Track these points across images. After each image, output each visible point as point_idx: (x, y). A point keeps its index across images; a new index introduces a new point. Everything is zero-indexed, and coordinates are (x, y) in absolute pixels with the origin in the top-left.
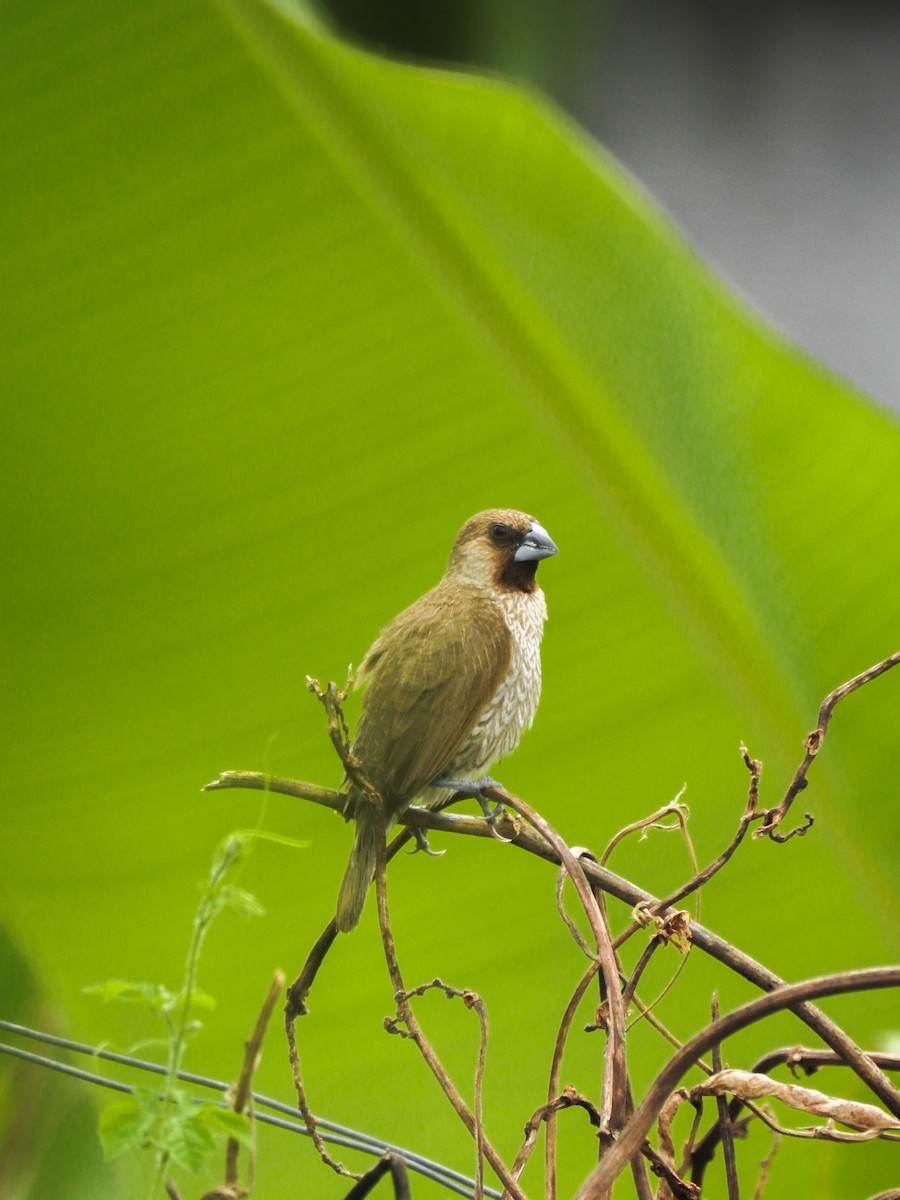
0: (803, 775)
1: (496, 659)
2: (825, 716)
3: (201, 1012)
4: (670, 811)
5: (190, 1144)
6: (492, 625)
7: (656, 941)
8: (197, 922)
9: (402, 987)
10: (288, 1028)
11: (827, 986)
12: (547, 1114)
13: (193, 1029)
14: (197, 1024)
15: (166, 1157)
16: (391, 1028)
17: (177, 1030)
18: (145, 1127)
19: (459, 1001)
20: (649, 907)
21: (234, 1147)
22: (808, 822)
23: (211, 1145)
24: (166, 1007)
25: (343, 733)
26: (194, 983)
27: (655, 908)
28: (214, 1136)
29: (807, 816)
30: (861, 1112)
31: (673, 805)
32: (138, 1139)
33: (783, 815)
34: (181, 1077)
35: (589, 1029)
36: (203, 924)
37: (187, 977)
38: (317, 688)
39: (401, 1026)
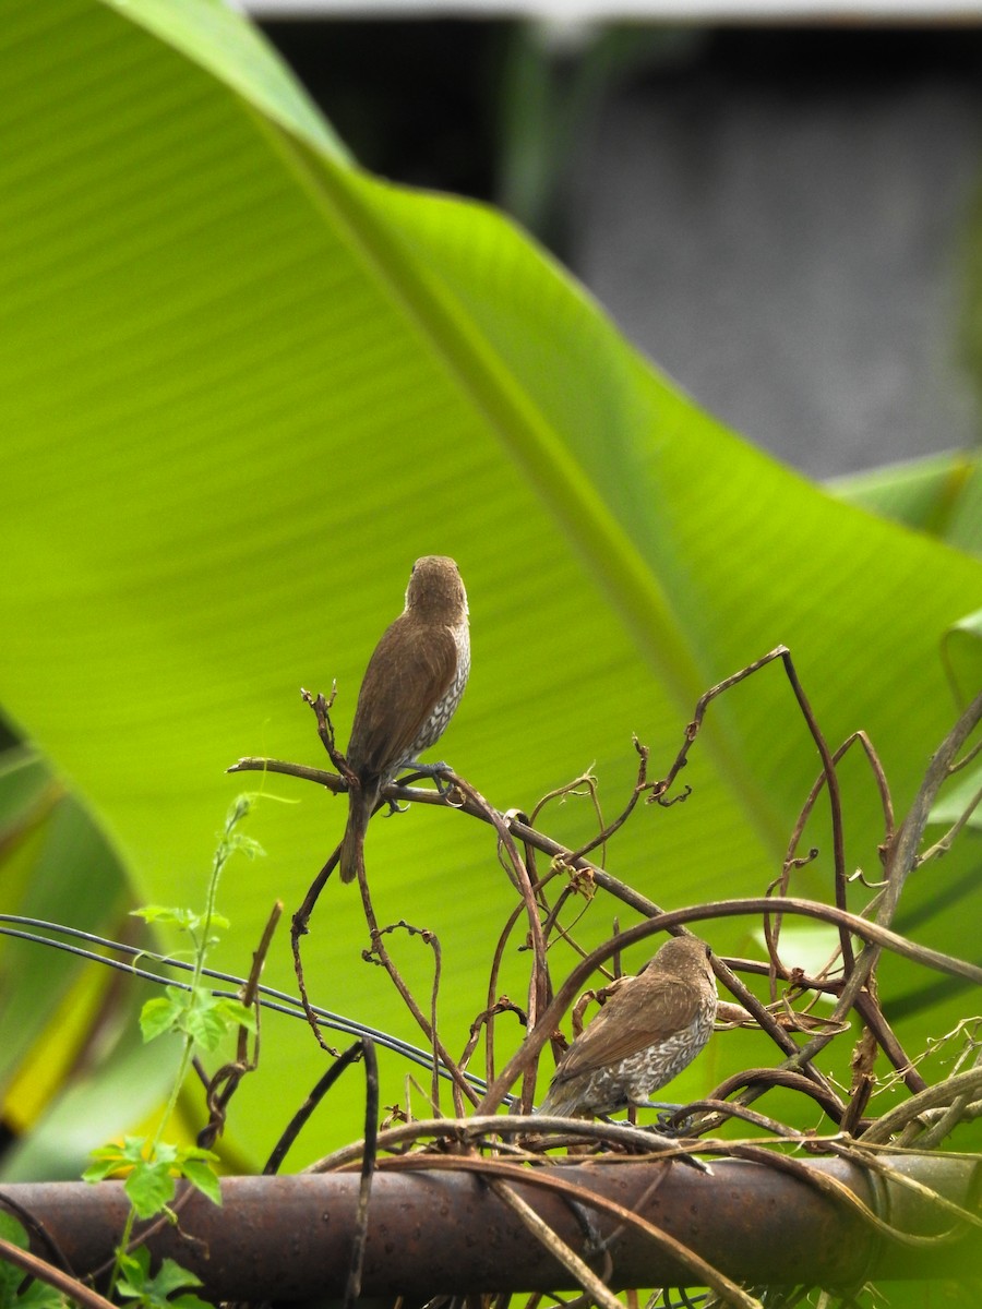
0: (684, 755)
1: (445, 667)
2: (701, 710)
3: (219, 931)
4: (583, 781)
5: (208, 1030)
6: (442, 642)
7: (568, 891)
8: (216, 862)
9: (376, 927)
10: (293, 945)
11: (696, 913)
12: (487, 1017)
13: (214, 942)
14: (216, 939)
15: (191, 1040)
16: (367, 957)
17: (200, 942)
18: (175, 1016)
19: (418, 936)
20: (563, 858)
21: (243, 1032)
22: (687, 791)
23: (224, 1030)
24: (192, 926)
25: (329, 732)
26: (213, 908)
27: (568, 859)
28: (227, 1025)
29: (687, 787)
30: (726, 1009)
31: (585, 776)
32: (168, 1024)
33: (668, 786)
34: (204, 973)
35: (521, 949)
36: (219, 863)
37: (208, 903)
38: (309, 698)
39: (375, 956)
